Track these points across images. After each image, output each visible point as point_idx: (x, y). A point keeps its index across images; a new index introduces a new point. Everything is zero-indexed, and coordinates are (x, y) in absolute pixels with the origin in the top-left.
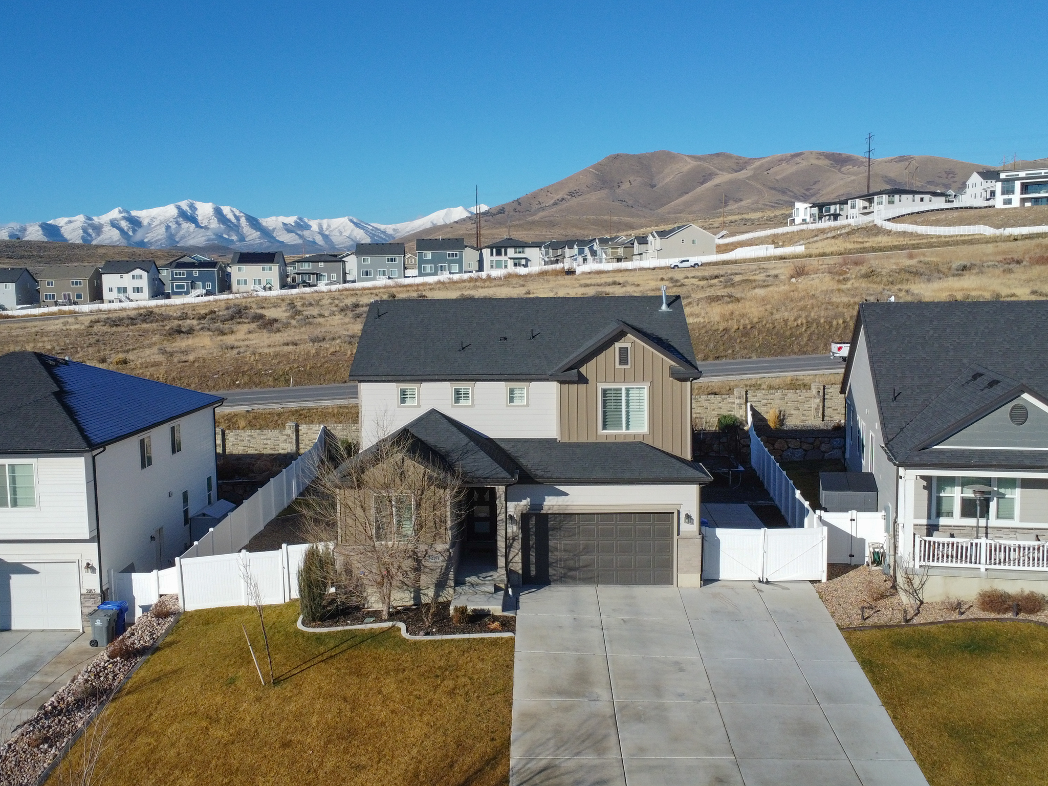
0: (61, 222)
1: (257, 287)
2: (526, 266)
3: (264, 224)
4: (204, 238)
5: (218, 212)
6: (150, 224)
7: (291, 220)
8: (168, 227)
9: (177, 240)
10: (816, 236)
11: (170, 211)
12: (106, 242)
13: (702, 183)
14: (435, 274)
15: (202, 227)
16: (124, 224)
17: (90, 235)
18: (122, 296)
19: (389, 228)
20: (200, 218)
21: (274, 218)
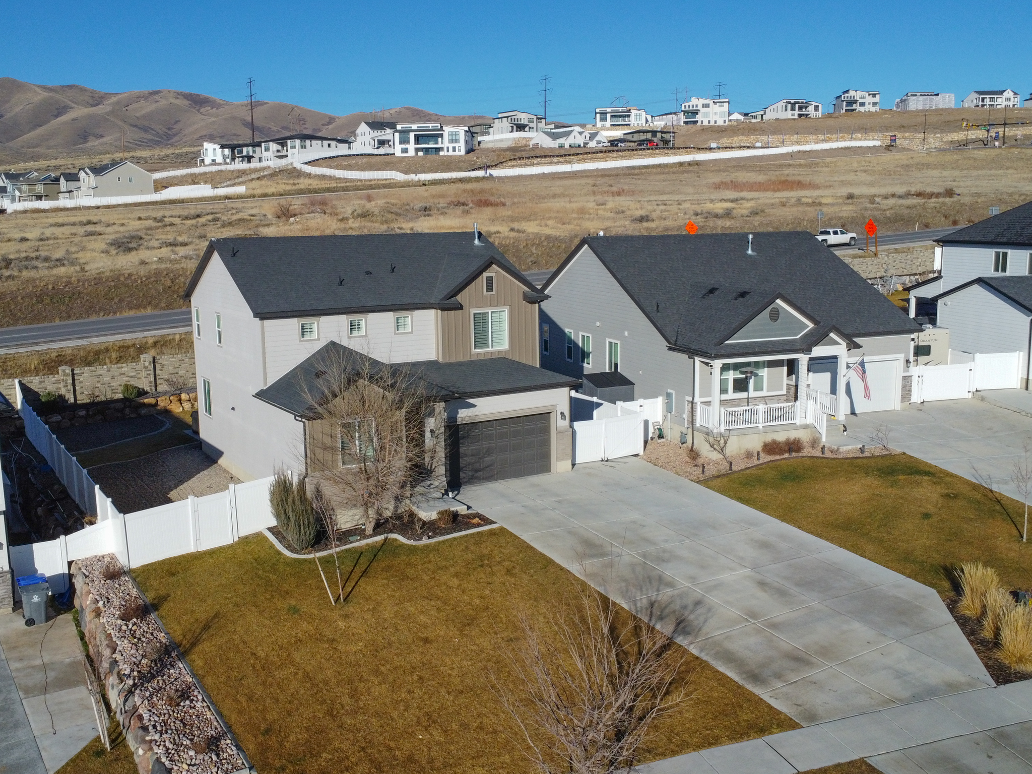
10: (238, 177)
13: (57, 116)
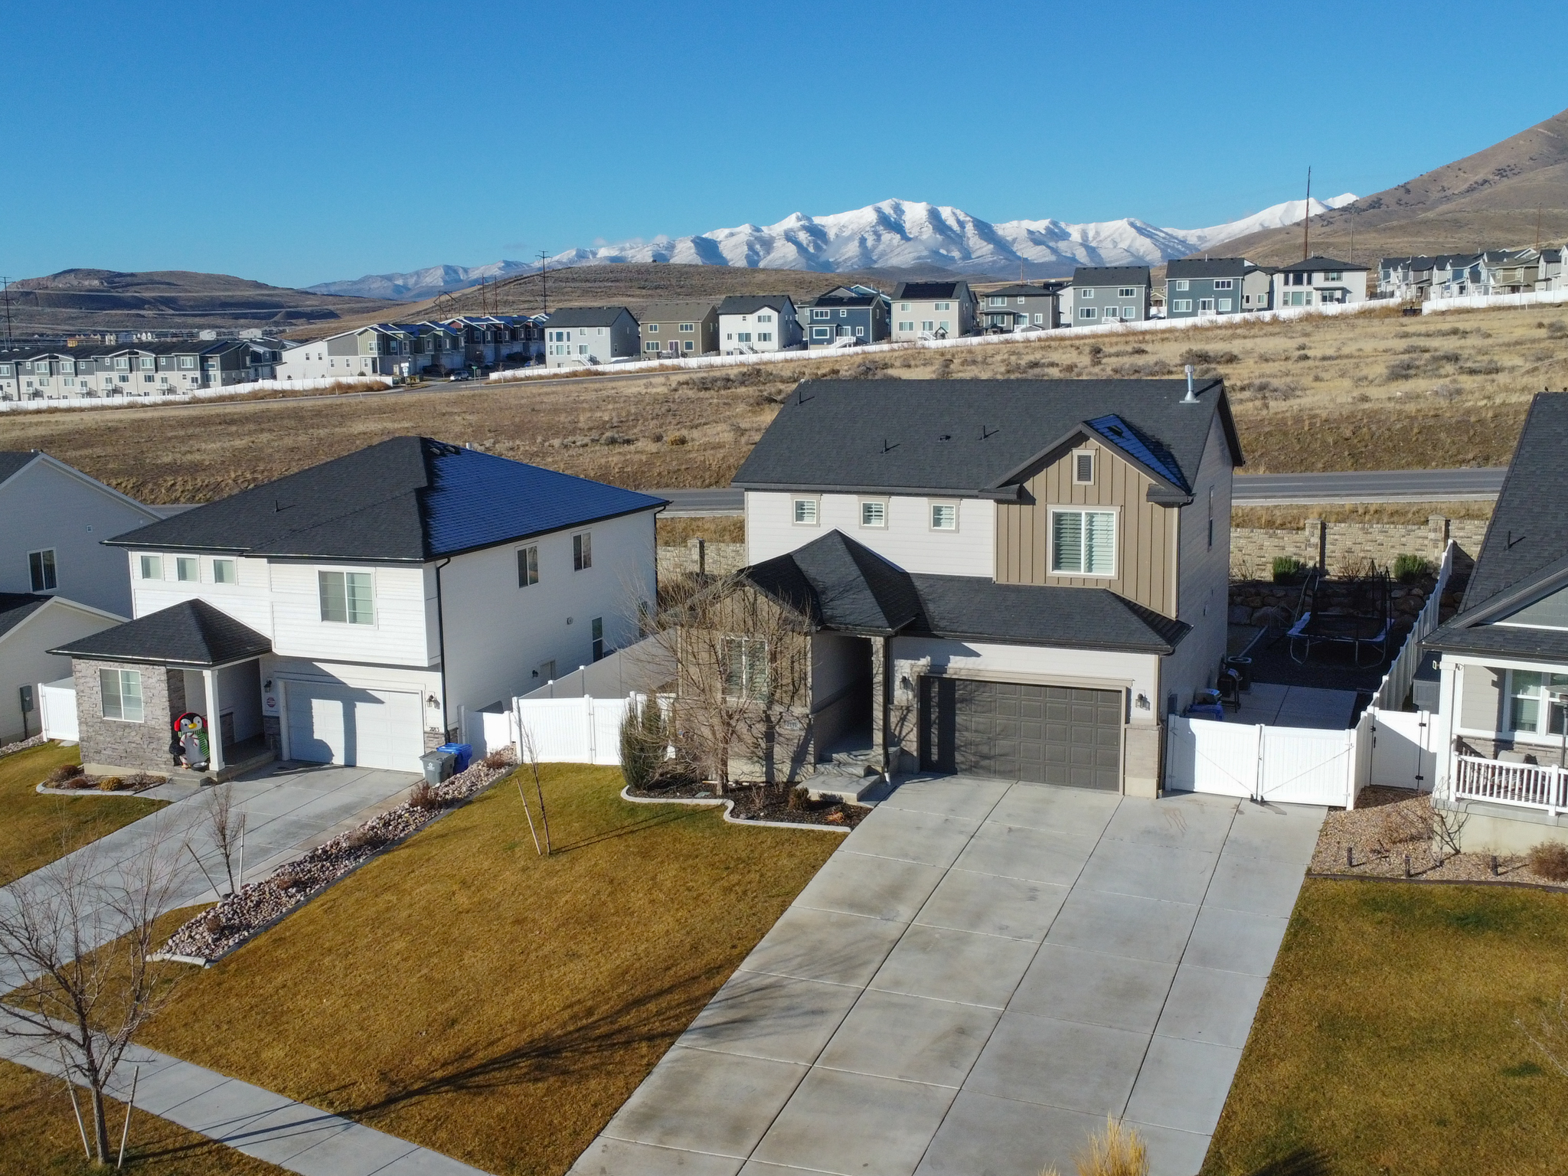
0: (720, 235)
1: (927, 333)
2: (1341, 301)
3: (1000, 232)
4: (912, 255)
5: (934, 216)
6: (837, 236)
7: (1040, 226)
8: (863, 241)
9: (874, 258)
11: (866, 216)
12: (776, 264)
14: (1194, 314)
15: (908, 239)
16: (803, 237)
17: (757, 254)
18: (743, 346)
19: (1192, 235)
20: (907, 226)
21: (1015, 223)
